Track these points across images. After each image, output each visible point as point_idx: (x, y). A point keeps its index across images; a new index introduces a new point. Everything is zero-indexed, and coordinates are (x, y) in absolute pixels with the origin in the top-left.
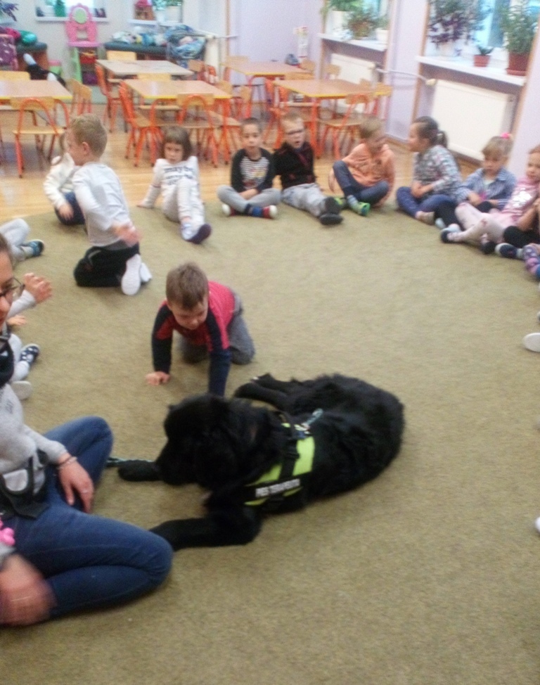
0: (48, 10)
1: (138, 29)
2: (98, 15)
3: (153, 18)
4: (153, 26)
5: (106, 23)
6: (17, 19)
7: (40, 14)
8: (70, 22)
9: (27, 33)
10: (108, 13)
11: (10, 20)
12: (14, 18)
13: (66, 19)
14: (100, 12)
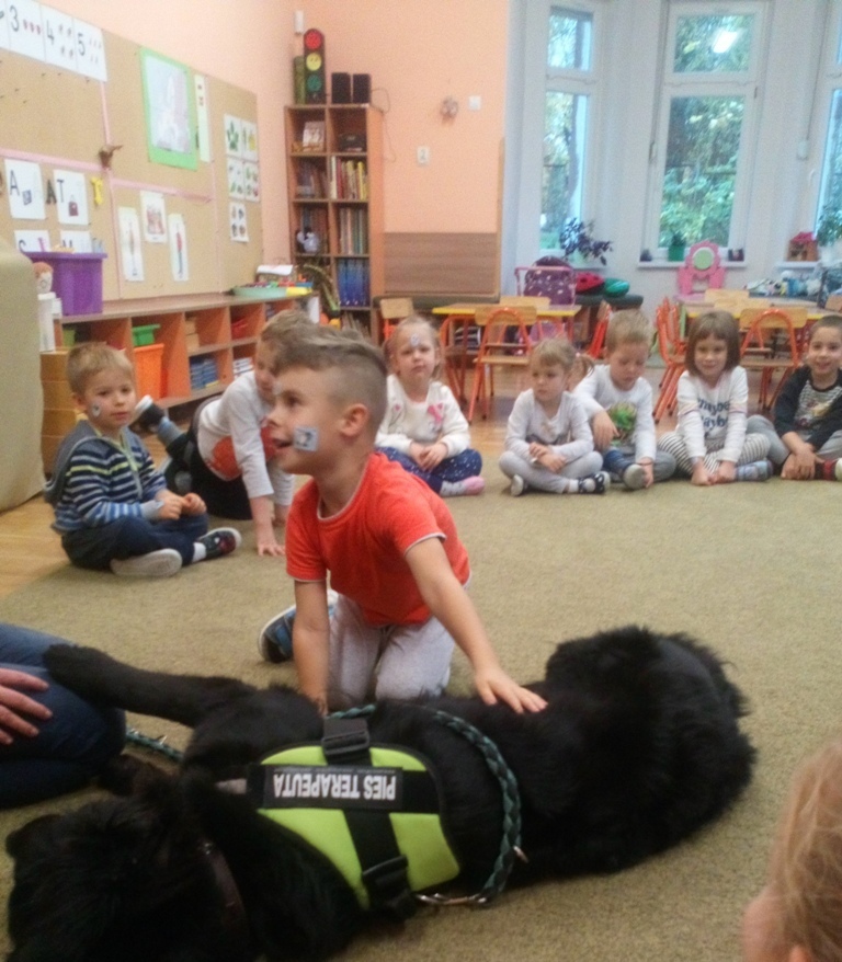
0: (660, 255)
1: (787, 274)
2: (731, 257)
3: (816, 258)
4: (810, 270)
5: (742, 269)
6: (608, 262)
7: (645, 257)
8: (687, 268)
9: (615, 281)
10: (747, 256)
11: (597, 263)
12: (604, 261)
13: (681, 264)
14: (735, 254)
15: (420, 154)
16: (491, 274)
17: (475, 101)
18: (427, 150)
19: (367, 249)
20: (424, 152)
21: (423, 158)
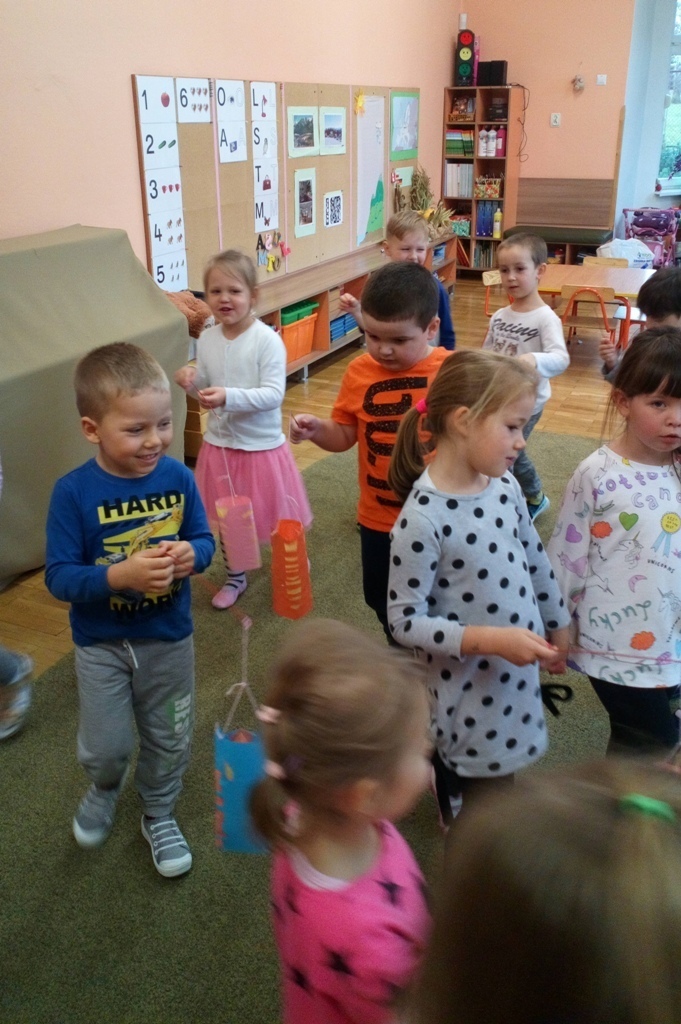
15: (553, 118)
16: (609, 211)
17: (602, 79)
18: (559, 116)
19: (502, 194)
20: (557, 117)
21: (555, 121)
